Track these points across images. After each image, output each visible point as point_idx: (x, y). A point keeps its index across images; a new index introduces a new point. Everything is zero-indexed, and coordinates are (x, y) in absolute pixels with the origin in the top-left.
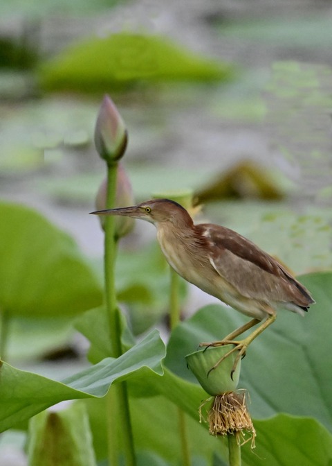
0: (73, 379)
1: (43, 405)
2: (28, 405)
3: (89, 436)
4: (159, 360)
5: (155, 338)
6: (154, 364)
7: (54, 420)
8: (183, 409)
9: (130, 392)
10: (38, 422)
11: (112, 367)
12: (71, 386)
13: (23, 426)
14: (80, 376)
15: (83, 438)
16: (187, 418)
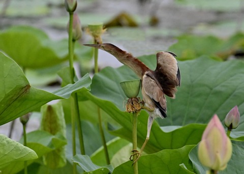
0: (57, 92)
1: (45, 102)
2: (40, 101)
3: (63, 114)
4: (89, 85)
5: (87, 77)
6: (87, 86)
7: (50, 108)
8: (100, 107)
9: (79, 99)
10: (44, 108)
11: (71, 88)
12: (56, 94)
13: (38, 110)
14: (59, 91)
15: (61, 115)
16: (101, 110)
